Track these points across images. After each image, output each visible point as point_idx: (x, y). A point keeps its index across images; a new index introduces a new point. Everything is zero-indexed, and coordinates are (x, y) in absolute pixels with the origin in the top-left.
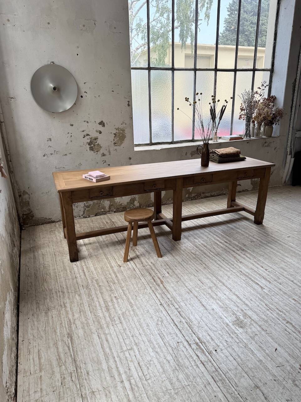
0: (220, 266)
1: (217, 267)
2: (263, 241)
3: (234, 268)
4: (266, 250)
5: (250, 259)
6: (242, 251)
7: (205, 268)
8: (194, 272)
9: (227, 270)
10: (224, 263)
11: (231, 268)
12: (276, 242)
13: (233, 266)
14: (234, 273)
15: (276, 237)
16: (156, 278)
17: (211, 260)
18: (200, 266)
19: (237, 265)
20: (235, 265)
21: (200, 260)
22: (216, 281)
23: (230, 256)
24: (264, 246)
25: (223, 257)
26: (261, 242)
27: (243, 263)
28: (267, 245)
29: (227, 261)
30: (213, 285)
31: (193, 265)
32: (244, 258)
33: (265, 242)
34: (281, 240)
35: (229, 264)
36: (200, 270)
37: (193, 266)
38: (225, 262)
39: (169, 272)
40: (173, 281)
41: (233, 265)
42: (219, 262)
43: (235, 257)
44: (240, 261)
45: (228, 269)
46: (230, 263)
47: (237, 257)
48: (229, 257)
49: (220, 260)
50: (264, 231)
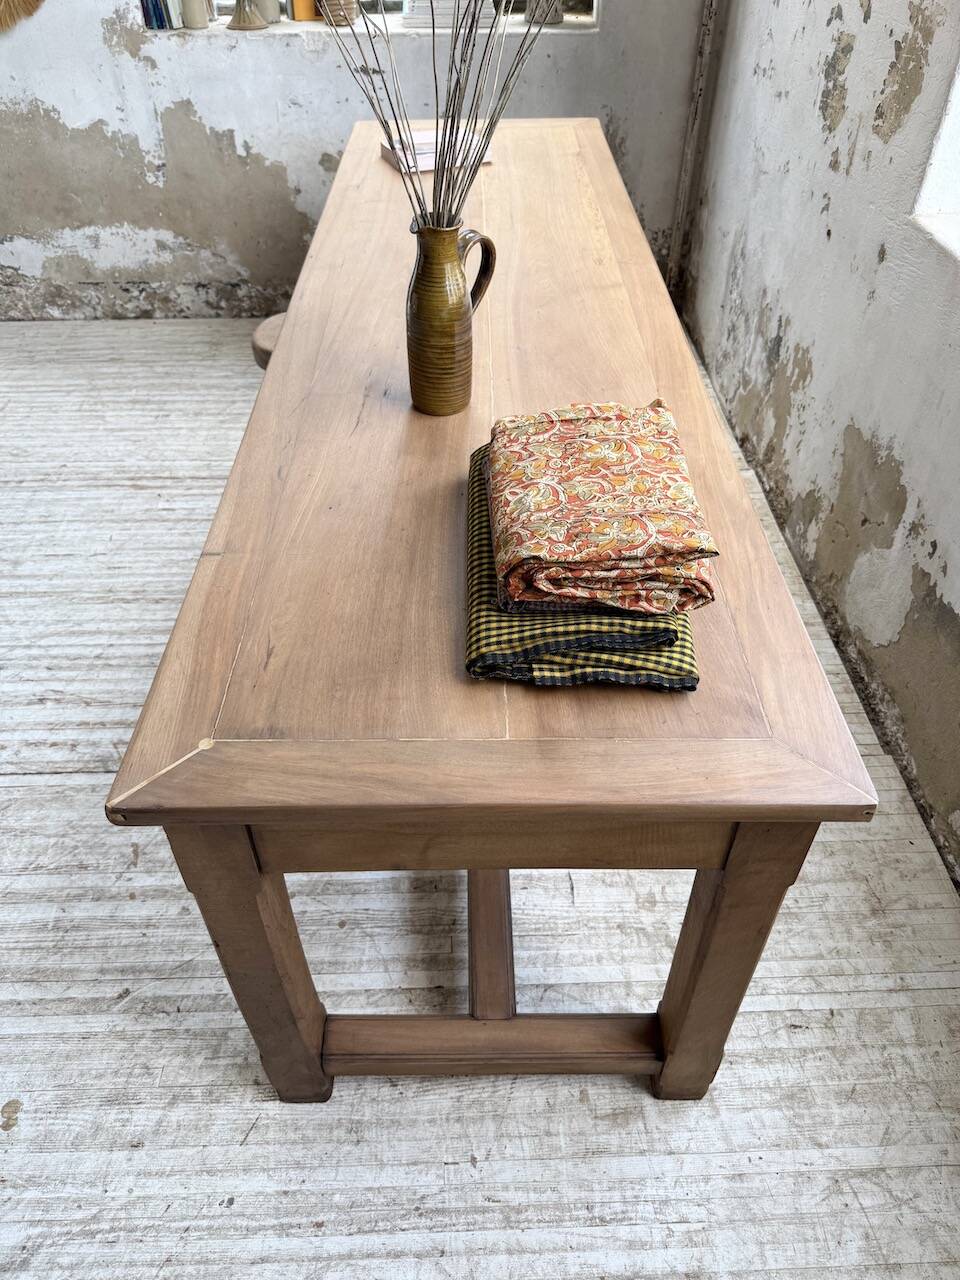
0: (83, 633)
1: (88, 621)
2: (103, 910)
3: (35, 663)
4: (23, 860)
5: (28, 744)
6: (99, 751)
7: (110, 591)
8: (117, 558)
9: (43, 636)
10: (86, 652)
11: (42, 652)
12: (35, 977)
13: (46, 662)
14: (13, 648)
15: (73, 1025)
16: (169, 483)
17: (136, 625)
18: (132, 586)
19: (39, 681)
20: (45, 674)
21: (164, 599)
22: (26, 587)
23: (109, 692)
24: (57, 881)
25: (119, 666)
26: (99, 896)
27: (28, 704)
28: (51, 900)
29: (91, 667)
30: (18, 573)
31: (153, 571)
32: (52, 727)
33: (80, 912)
34: (29, 1026)
35: (65, 663)
36: (111, 576)
37: (147, 568)
38: (87, 658)
39: (171, 512)
40: (124, 508)
41: (49, 669)
42: (104, 640)
43: (88, 704)
44: (49, 704)
45: (43, 642)
46: (69, 668)
47: (79, 710)
48: (111, 687)
49: (111, 651)
50: (195, 1022)
